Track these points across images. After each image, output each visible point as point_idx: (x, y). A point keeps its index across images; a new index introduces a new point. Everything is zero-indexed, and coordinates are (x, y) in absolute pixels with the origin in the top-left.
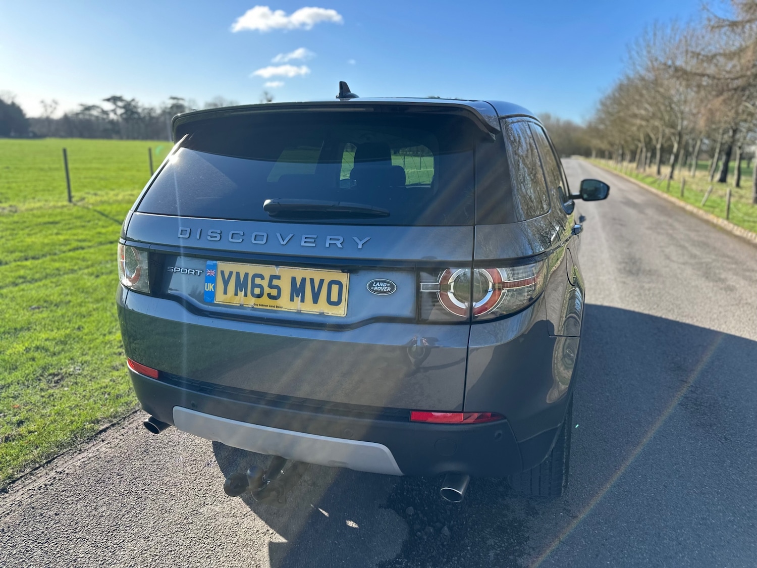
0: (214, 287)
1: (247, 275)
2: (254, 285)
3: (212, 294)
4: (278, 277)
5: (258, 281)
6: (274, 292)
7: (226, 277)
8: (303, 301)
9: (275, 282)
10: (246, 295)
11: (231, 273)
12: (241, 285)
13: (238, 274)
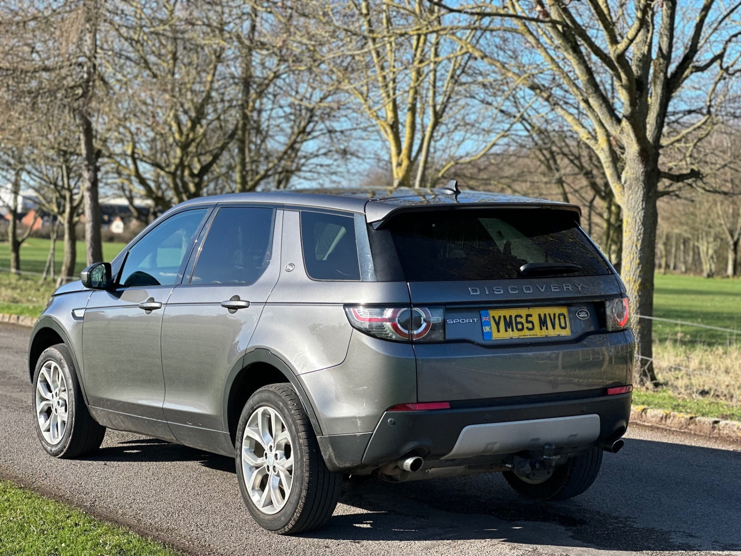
0: (490, 328)
1: (511, 317)
2: (517, 323)
3: (490, 334)
4: (531, 316)
5: (519, 320)
6: (530, 326)
7: (497, 320)
8: (547, 329)
9: (530, 319)
10: (513, 330)
11: (500, 317)
12: (509, 325)
13: (505, 317)
